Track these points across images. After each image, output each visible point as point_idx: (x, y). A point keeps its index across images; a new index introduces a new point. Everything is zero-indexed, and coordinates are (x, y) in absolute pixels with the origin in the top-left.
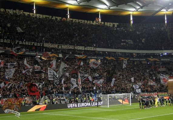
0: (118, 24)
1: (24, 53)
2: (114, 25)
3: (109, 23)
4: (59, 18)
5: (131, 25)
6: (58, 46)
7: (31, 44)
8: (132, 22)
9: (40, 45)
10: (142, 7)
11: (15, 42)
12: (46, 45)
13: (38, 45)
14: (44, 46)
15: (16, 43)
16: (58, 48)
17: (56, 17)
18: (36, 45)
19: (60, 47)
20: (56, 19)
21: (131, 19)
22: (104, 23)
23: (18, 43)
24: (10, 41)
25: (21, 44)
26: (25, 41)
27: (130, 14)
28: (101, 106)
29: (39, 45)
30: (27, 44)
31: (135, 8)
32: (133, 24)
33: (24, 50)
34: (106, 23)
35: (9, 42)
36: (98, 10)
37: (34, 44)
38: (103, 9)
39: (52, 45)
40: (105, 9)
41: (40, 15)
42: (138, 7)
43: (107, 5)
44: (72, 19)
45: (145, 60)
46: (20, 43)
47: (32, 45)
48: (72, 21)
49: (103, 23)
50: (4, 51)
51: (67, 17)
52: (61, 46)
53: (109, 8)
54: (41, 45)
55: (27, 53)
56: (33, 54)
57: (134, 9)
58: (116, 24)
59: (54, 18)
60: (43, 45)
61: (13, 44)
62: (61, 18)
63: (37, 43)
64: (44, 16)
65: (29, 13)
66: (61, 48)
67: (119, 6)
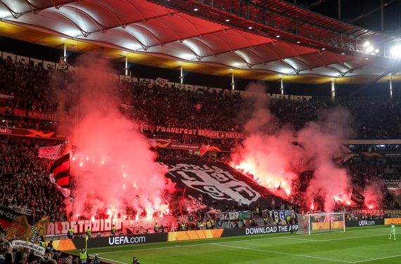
0: (311, 97)
1: (170, 145)
2: (304, 99)
3: (296, 97)
4: (218, 90)
5: (333, 98)
6: (220, 134)
7: (179, 131)
8: (334, 94)
10: (351, 71)
11: (156, 128)
12: (201, 133)
13: (189, 133)
14: (199, 134)
15: (158, 130)
16: (220, 137)
17: (215, 89)
18: (186, 133)
19: (223, 136)
20: (215, 91)
21: (333, 89)
22: (289, 97)
23: (160, 130)
24: (149, 128)
26: (171, 128)
27: (331, 82)
28: (297, 233)
29: (192, 133)
30: (173, 132)
31: (340, 72)
32: (335, 97)
33: (169, 141)
34: (292, 96)
35: (147, 129)
36: (280, 76)
37: (183, 131)
38: (287, 74)
39: (210, 132)
40: (291, 74)
41: (189, 86)
42: (344, 71)
43: (293, 68)
44: (238, 91)
45: (357, 155)
46: (164, 130)
47: (181, 132)
48: (239, 93)
49: (287, 96)
51: (230, 88)
52: (225, 134)
53: (298, 74)
54: (195, 134)
55: (174, 146)
56: (182, 146)
57: (337, 74)
58: (308, 98)
59: (211, 90)
60: (197, 132)
61: (152, 131)
62: (221, 90)
63: (188, 130)
64: (197, 87)
65: (173, 84)
66: (225, 136)
67: (314, 69)
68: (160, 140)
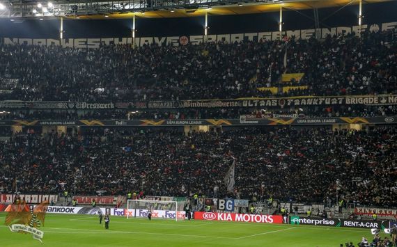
1: (296, 121)
6: (380, 99)
7: (318, 102)
9: (338, 101)
12: (351, 100)
13: (333, 103)
14: (347, 103)
15: (289, 104)
16: (380, 103)
18: (327, 103)
19: (384, 101)
23: (292, 103)
24: (278, 103)
25: (298, 104)
29: (336, 103)
30: (310, 103)
35: (276, 104)
37: (324, 102)
39: (363, 98)
47: (320, 103)
50: (257, 122)
52: (387, 98)
54: (340, 103)
55: (301, 121)
56: (313, 121)
60: (344, 101)
61: (282, 106)
63: (331, 98)
66: (387, 102)
68: (281, 116)
